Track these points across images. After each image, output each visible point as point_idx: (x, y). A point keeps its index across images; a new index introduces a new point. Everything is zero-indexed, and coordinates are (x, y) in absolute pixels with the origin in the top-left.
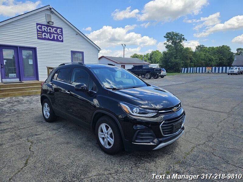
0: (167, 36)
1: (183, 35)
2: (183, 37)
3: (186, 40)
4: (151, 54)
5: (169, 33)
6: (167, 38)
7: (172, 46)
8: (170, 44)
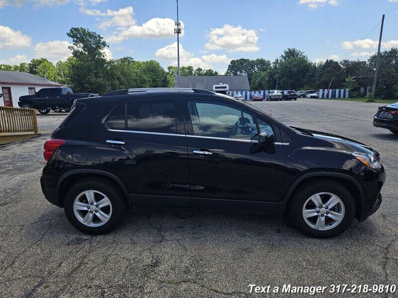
0: (73, 33)
1: (101, 36)
2: (102, 40)
3: (108, 46)
4: (30, 64)
5: (76, 30)
6: (73, 37)
7: (85, 54)
8: (81, 50)
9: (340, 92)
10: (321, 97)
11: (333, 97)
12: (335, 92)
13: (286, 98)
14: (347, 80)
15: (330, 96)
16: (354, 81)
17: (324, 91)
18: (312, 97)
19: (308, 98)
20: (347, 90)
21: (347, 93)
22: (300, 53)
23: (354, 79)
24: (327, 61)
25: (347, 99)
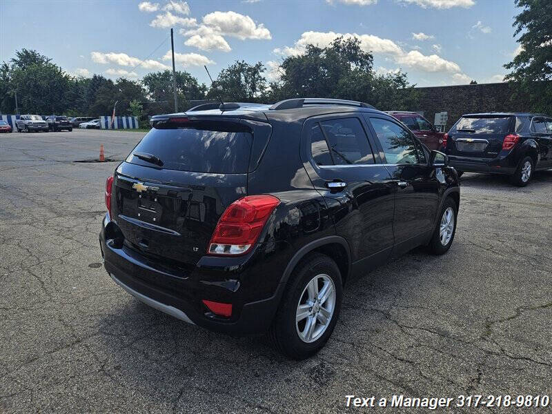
9: (127, 120)
10: (104, 126)
11: (121, 127)
12: (122, 120)
13: (54, 128)
14: (132, 105)
15: (116, 126)
16: (141, 106)
17: (106, 119)
18: (89, 127)
19: (84, 128)
20: (136, 118)
21: (136, 123)
22: (46, 60)
23: (140, 104)
24: (95, 77)
25: (137, 130)
